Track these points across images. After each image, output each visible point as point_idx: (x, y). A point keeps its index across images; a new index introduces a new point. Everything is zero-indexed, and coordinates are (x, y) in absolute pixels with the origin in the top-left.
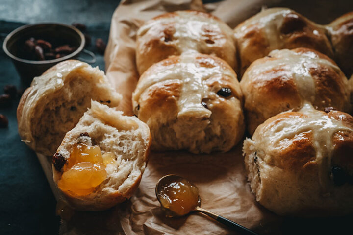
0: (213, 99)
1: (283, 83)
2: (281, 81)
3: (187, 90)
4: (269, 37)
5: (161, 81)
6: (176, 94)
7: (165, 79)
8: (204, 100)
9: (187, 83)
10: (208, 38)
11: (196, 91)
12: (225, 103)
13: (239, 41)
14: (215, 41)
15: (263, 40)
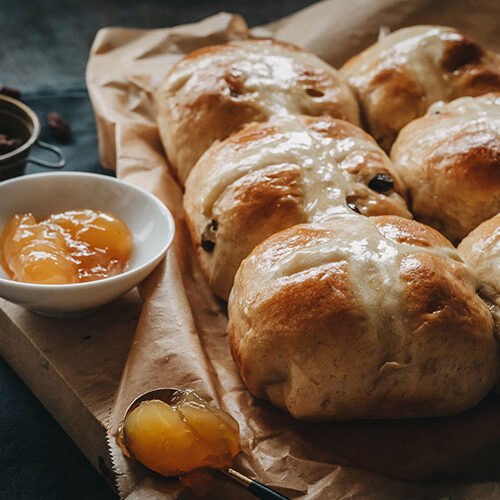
0: (365, 197)
1: (494, 154)
2: (491, 152)
3: (313, 182)
4: (422, 78)
5: (256, 168)
6: (293, 191)
7: (263, 165)
8: (350, 200)
9: (309, 169)
10: (310, 87)
11: (330, 184)
12: (388, 203)
13: (362, 91)
14: (324, 91)
15: (412, 84)
